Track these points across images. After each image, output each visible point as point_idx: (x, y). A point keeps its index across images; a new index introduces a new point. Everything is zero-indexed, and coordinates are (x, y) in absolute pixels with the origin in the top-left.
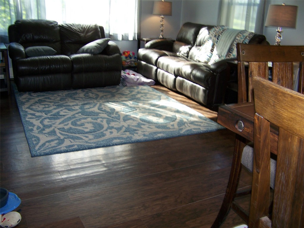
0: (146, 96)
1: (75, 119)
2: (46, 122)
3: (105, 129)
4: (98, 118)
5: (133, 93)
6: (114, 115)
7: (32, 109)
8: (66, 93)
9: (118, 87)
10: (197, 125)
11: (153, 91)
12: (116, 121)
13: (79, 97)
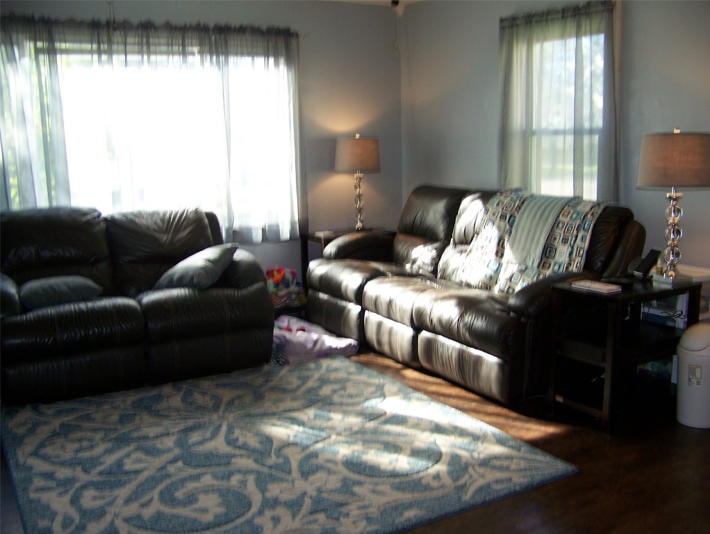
0: (344, 388)
1: (167, 482)
2: (89, 499)
3: (254, 509)
4: (231, 474)
5: (310, 384)
6: (273, 460)
7: (45, 458)
8: (131, 397)
9: (266, 368)
10: (501, 469)
11: (360, 372)
12: (282, 480)
13: (168, 408)
